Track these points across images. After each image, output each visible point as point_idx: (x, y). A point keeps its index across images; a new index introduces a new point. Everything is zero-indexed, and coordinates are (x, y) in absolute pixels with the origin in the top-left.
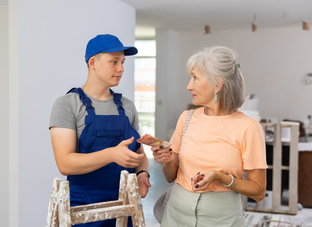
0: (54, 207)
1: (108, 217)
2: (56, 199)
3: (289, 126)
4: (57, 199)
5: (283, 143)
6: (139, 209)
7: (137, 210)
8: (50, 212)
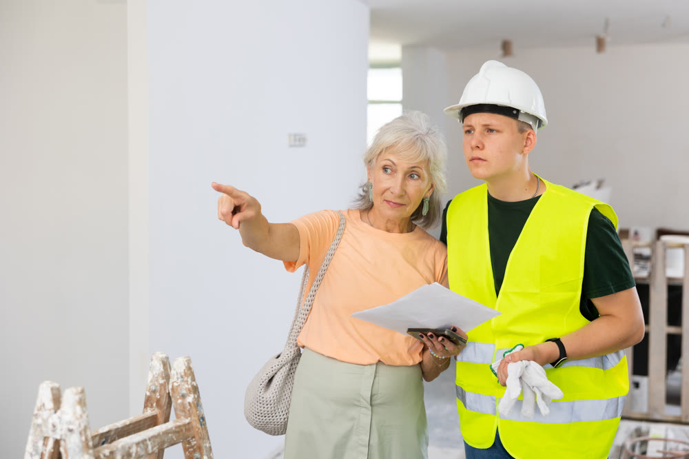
0: (45, 445)
1: (152, 448)
2: (54, 426)
3: (682, 246)
4: (59, 427)
5: (669, 279)
6: (201, 425)
7: (197, 427)
8: (31, 455)
